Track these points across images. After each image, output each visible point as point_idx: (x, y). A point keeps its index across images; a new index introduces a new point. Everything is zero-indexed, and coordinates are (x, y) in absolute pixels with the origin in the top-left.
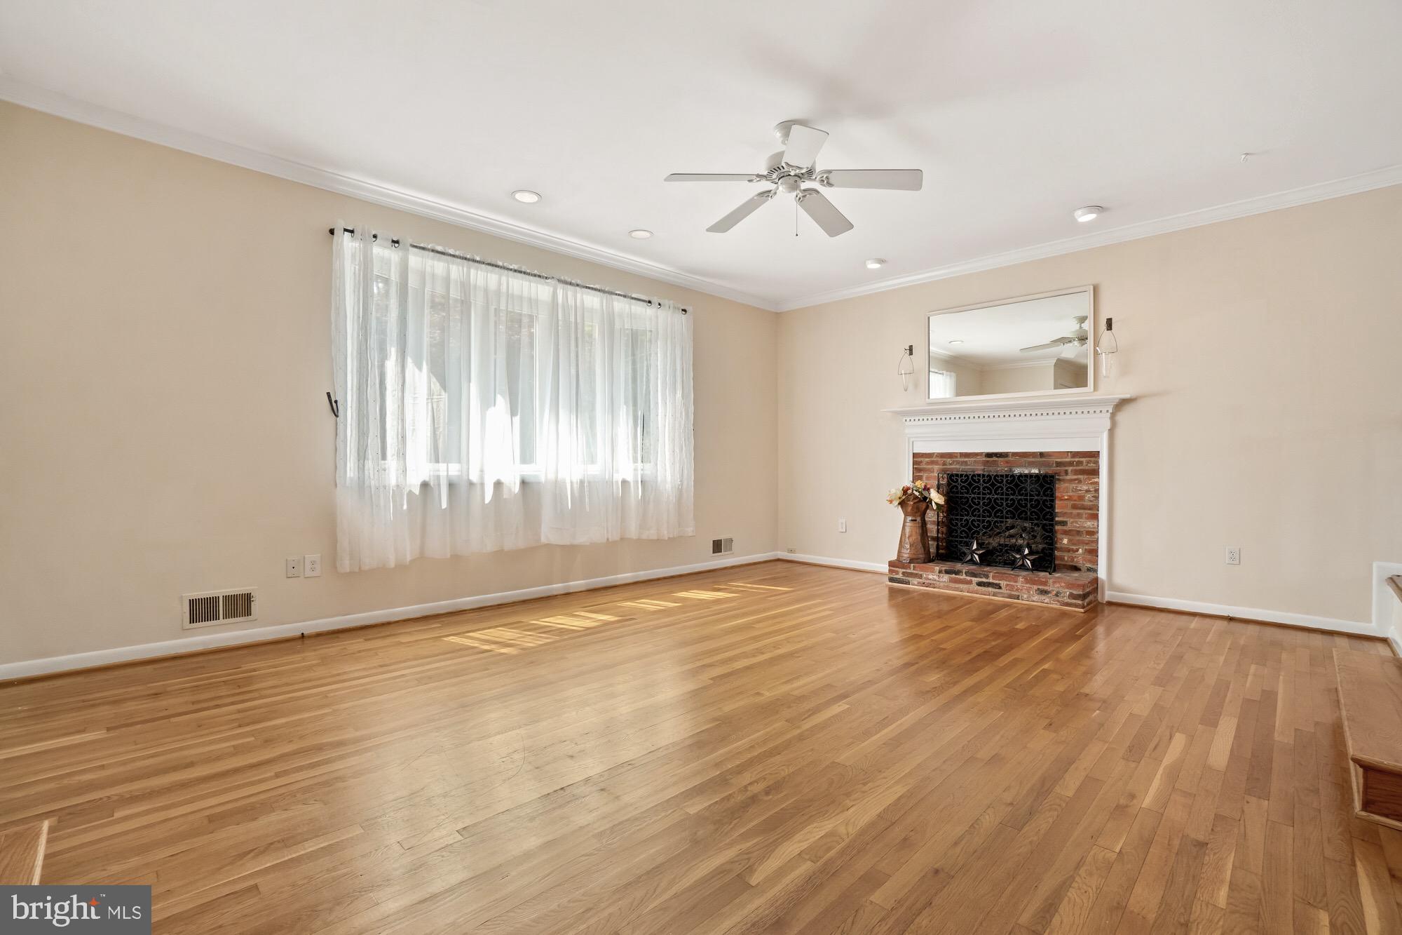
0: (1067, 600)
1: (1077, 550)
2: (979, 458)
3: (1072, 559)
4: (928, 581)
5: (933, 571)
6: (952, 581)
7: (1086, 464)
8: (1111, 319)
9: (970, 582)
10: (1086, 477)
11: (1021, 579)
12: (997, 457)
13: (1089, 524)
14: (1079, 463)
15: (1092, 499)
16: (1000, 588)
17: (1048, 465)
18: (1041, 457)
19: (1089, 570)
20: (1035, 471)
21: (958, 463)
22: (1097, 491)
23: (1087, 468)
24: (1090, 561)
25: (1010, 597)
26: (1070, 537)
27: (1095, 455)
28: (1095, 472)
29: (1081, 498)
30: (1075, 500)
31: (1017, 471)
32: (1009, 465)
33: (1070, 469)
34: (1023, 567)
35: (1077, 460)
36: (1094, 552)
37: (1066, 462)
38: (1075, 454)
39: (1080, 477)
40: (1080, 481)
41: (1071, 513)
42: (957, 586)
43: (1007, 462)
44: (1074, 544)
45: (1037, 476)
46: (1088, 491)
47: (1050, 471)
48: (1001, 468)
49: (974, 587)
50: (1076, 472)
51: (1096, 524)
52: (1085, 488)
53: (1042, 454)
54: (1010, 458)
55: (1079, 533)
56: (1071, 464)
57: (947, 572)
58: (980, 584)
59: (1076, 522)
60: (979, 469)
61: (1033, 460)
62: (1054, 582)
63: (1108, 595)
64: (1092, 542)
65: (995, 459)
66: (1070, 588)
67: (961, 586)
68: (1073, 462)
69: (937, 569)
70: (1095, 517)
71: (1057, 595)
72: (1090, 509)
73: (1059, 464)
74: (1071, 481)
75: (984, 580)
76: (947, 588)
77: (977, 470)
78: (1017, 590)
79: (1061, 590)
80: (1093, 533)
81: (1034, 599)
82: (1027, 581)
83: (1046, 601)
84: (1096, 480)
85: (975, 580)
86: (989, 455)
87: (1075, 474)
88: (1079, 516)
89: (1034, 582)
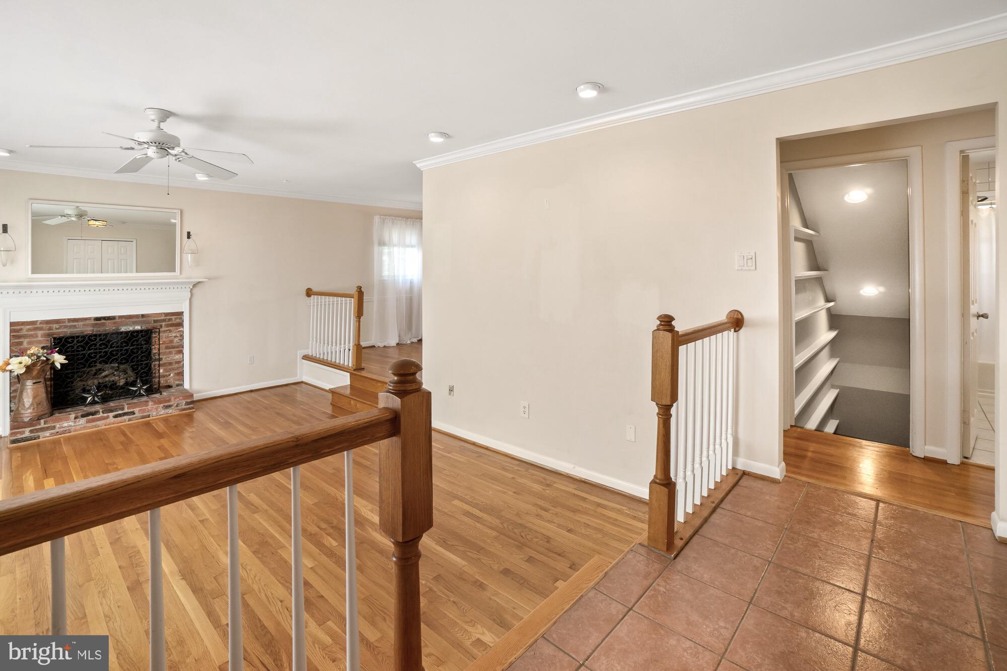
0: (184, 407)
1: (170, 375)
2: (87, 322)
3: (167, 381)
4: (62, 430)
5: (67, 419)
6: (88, 422)
7: (175, 320)
8: (190, 232)
9: (108, 417)
10: (175, 328)
11: (150, 403)
12: (106, 320)
13: (177, 357)
14: (170, 320)
15: (179, 341)
16: (134, 414)
17: (149, 322)
18: (142, 318)
19: (178, 385)
20: (138, 328)
21: (66, 327)
22: (182, 336)
23: (175, 322)
24: (178, 380)
25: (143, 417)
26: (165, 368)
27: (181, 314)
28: (181, 324)
29: (172, 341)
30: (168, 343)
31: (123, 329)
32: (116, 325)
33: (163, 324)
34: (141, 395)
35: (168, 318)
36: (181, 374)
37: (161, 320)
38: (167, 314)
39: (170, 328)
40: (170, 331)
41: (165, 352)
42: (94, 424)
43: (114, 323)
44: (167, 372)
45: (141, 331)
46: (176, 337)
47: (149, 326)
48: (109, 327)
49: (111, 420)
50: (168, 326)
51: (181, 356)
52: (174, 335)
53: (143, 316)
54: (117, 320)
55: (170, 364)
56: (164, 320)
57: (83, 416)
58: (116, 416)
59: (169, 357)
60: (89, 330)
61: (136, 320)
62: (175, 398)
63: (196, 397)
64: (180, 367)
65: (103, 321)
66: (186, 399)
67: (98, 423)
68: (166, 319)
69: (73, 416)
70: (181, 352)
71: (177, 406)
72: (177, 348)
73: (155, 321)
74: (165, 331)
75: (120, 412)
76: (85, 428)
77: (87, 331)
78: (148, 411)
79: (180, 402)
80: (180, 362)
81: (161, 413)
82: (155, 403)
83: (170, 412)
84: (182, 329)
85: (111, 415)
86: (97, 319)
87: (167, 327)
88: (170, 353)
89: (160, 402)
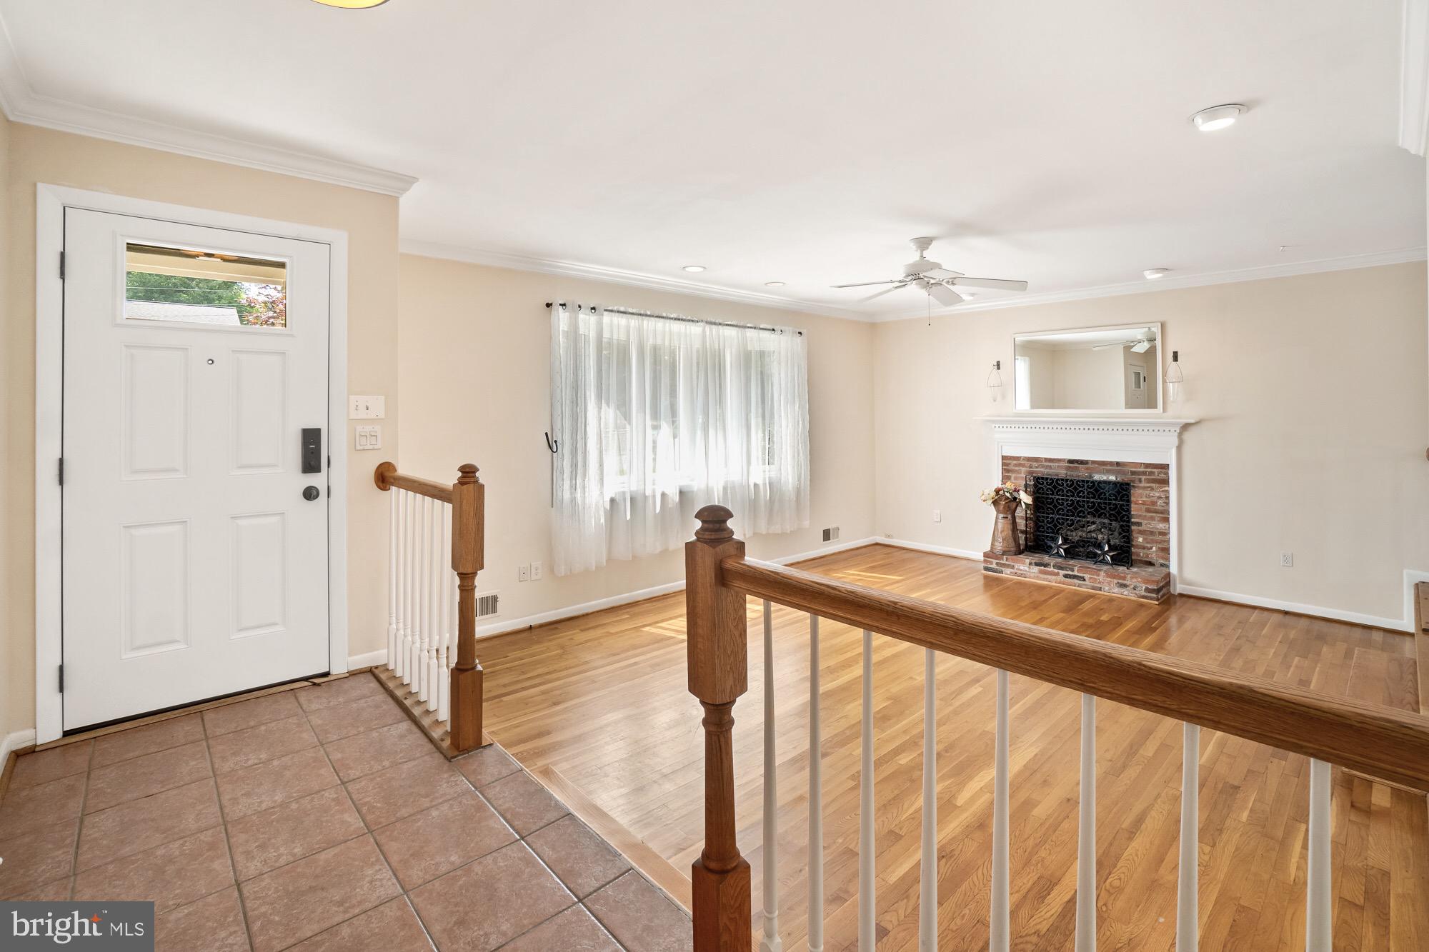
0: (1143, 593)
1: (1151, 548)
2: (1062, 464)
3: (1147, 556)
4: (1019, 572)
5: (1024, 563)
6: (1041, 572)
7: (1158, 474)
8: (1177, 352)
9: (1058, 574)
10: (1157, 485)
11: (1102, 573)
12: (1079, 464)
13: (1161, 526)
14: (1151, 473)
15: (1164, 504)
16: (1084, 580)
17: (1124, 473)
18: (1117, 466)
19: (1162, 565)
20: (1112, 478)
21: (1043, 466)
22: (1167, 498)
23: (1158, 477)
24: (1163, 558)
25: (1094, 588)
26: (1145, 537)
27: (1165, 467)
28: (1165, 482)
29: (1154, 503)
30: (1148, 505)
31: (1097, 477)
32: (1089, 471)
33: (1143, 478)
34: (1104, 562)
35: (1149, 470)
36: (1166, 550)
37: (1139, 472)
38: (1147, 465)
39: (1152, 485)
40: (1152, 489)
41: (1145, 516)
42: (1046, 576)
43: (1087, 469)
44: (1148, 543)
45: (1115, 483)
46: (1159, 498)
47: (1126, 478)
48: (1082, 473)
49: (1061, 578)
50: (1149, 481)
51: (1167, 526)
52: (1157, 494)
53: (1118, 464)
54: (1090, 465)
55: (1152, 533)
56: (1144, 473)
57: (1037, 564)
58: (1066, 576)
59: (1150, 524)
60: (1062, 473)
61: (1110, 468)
62: (1132, 578)
63: (1179, 588)
64: (1165, 541)
65: (1076, 465)
66: (1147, 583)
67: (1050, 577)
68: (1146, 472)
69: (1028, 561)
70: (1167, 520)
71: (1134, 589)
72: (1162, 513)
73: (1133, 473)
74: (1145, 488)
75: (1070, 573)
76: (1038, 578)
77: (1061, 473)
78: (1099, 583)
79: (1138, 584)
80: (1165, 534)
81: (1114, 591)
82: (1108, 576)
83: (1125, 593)
84: (1166, 489)
85: (1062, 572)
86: (1071, 462)
87: (1148, 483)
88: (1152, 518)
89: (1114, 577)
